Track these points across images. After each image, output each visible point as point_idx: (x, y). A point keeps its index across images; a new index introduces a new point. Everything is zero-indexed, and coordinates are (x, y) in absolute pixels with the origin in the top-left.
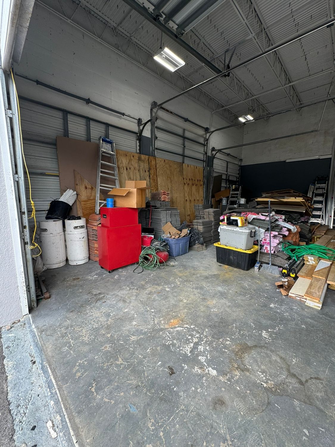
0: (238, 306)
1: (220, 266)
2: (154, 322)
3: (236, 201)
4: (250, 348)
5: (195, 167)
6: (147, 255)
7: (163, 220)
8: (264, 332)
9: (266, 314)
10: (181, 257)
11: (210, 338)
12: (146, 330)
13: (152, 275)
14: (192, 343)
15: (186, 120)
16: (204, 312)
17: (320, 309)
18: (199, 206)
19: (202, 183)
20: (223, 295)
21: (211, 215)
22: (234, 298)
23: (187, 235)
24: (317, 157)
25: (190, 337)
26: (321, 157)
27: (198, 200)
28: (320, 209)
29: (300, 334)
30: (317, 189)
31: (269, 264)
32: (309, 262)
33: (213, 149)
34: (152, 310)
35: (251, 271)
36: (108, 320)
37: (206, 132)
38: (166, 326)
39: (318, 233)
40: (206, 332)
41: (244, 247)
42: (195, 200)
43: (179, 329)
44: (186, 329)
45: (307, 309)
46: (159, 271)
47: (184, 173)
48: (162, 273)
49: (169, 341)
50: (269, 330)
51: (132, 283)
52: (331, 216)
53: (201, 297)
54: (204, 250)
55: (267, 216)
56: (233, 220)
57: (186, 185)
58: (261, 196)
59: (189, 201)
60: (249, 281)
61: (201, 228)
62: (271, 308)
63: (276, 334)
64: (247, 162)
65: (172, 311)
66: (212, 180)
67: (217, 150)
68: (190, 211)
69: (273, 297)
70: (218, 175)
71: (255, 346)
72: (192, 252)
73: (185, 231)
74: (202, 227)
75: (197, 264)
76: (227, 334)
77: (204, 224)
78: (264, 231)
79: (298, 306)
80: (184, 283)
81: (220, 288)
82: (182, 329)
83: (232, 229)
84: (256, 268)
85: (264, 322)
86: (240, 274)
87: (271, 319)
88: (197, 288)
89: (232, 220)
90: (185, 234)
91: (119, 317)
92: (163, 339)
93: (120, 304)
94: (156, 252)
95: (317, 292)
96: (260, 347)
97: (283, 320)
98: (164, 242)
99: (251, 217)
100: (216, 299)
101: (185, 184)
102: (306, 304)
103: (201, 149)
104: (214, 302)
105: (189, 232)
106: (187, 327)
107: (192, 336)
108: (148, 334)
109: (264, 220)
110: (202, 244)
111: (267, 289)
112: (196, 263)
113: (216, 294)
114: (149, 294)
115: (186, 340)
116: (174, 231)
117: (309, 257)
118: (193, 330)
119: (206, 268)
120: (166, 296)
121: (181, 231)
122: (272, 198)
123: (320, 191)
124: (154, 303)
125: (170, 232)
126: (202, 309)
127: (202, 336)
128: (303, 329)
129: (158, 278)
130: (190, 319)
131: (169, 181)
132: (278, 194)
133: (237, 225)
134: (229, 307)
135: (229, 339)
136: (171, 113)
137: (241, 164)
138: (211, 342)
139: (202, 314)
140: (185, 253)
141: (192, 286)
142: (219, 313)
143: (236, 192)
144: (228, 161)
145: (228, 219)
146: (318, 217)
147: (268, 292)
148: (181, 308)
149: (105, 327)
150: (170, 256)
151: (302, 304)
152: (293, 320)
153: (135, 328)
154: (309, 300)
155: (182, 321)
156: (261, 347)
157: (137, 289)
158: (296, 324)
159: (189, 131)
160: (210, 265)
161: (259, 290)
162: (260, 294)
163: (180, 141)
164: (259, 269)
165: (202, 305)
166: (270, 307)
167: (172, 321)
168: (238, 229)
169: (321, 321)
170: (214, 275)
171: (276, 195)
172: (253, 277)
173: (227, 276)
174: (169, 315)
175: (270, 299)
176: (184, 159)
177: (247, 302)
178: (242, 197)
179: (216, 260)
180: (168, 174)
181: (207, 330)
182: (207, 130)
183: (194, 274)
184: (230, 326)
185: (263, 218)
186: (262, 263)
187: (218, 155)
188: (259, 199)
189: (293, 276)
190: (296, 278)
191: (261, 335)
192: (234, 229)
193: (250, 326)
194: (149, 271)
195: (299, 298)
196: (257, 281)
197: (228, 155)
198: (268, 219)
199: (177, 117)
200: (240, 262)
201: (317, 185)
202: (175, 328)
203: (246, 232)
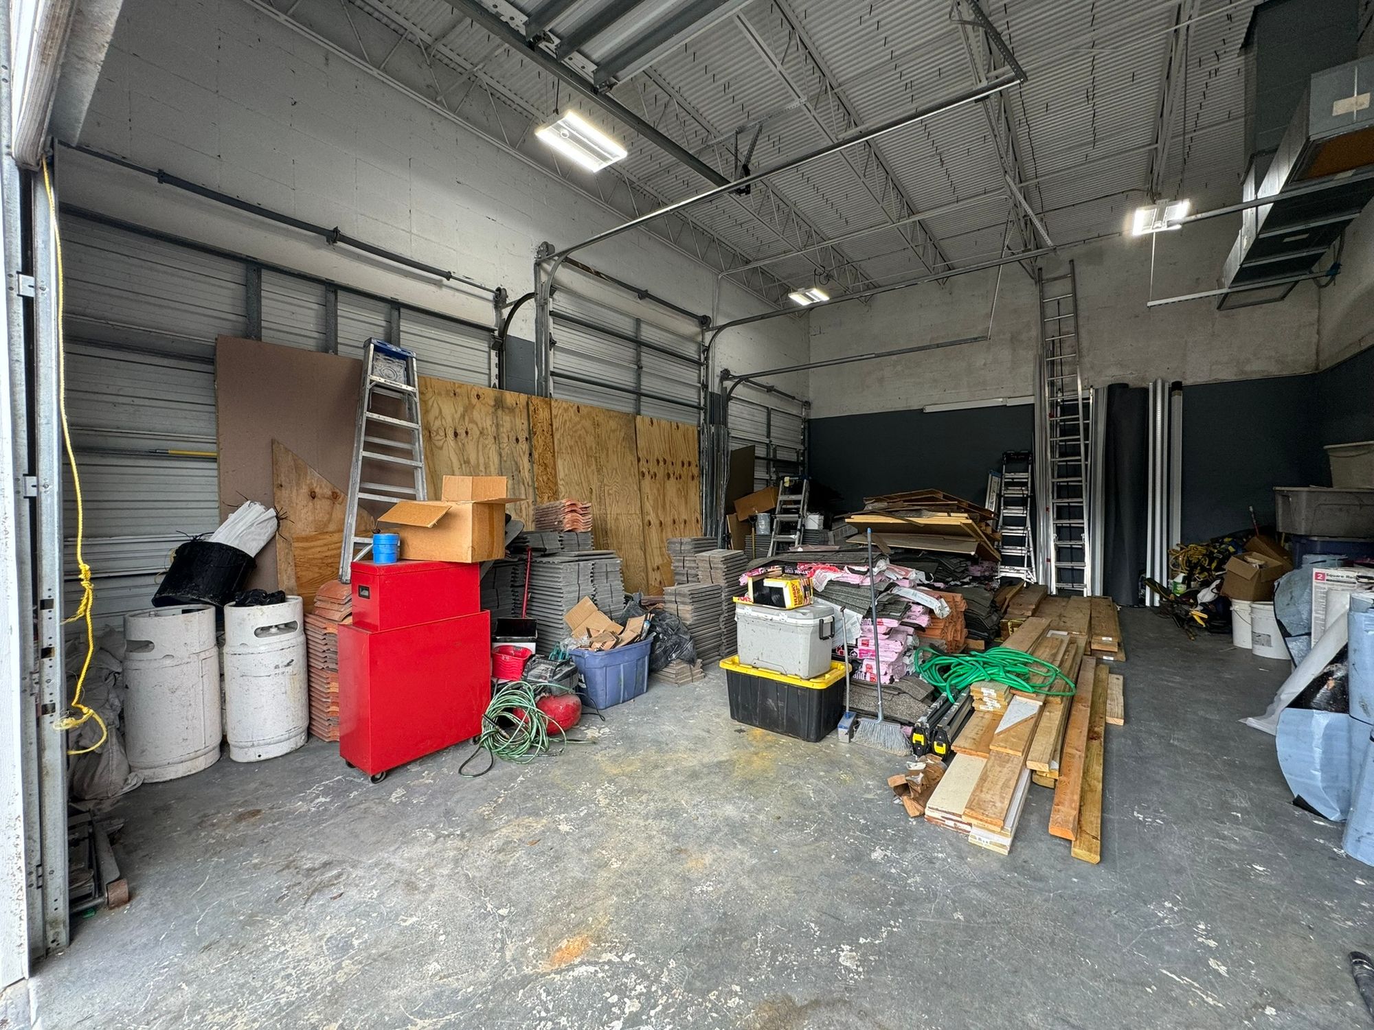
0: (779, 866)
1: (740, 731)
2: (503, 957)
3: (797, 522)
4: (800, 1012)
5: (674, 426)
6: (507, 710)
7: (569, 592)
8: (848, 947)
9: (857, 887)
10: (624, 708)
11: (678, 992)
12: (470, 990)
13: (521, 778)
14: (618, 1019)
15: (643, 295)
16: (671, 898)
17: (1005, 852)
18: (681, 544)
19: (695, 471)
20: (736, 831)
21: (717, 568)
22: (770, 839)
23: (640, 636)
24: (999, 402)
25: (615, 998)
26: (1011, 403)
27: (685, 522)
28: (1020, 541)
29: (947, 943)
30: (1008, 484)
31: (875, 716)
32: (985, 703)
33: (726, 375)
34: (503, 912)
35: (831, 738)
36: (339, 967)
37: (701, 327)
38: (543, 967)
39: (1016, 612)
40: (669, 971)
41: (804, 673)
42: (674, 522)
43: (582, 971)
44: (606, 967)
45: (974, 856)
46: (545, 760)
47: (641, 443)
48: (555, 769)
49: (543, 1023)
50: (862, 941)
51: (448, 813)
52: (1049, 560)
53: (668, 847)
54: (698, 679)
55: (864, 573)
56: (771, 588)
57: (648, 477)
58: (860, 510)
59: (658, 525)
60: (820, 778)
61: (687, 613)
62: (874, 863)
63: (880, 953)
64: (824, 409)
65: (569, 904)
66: (724, 461)
67: (734, 377)
68: (662, 555)
69: (884, 826)
70: (741, 446)
71: (816, 1003)
72: (657, 691)
73: (638, 624)
74: (689, 608)
75: (671, 728)
76: (736, 969)
77: (696, 597)
78: (861, 616)
79: (949, 849)
80: (622, 800)
81: (730, 810)
82: (592, 969)
83: (770, 617)
84: (842, 732)
85: (850, 913)
86: (795, 756)
87: (871, 901)
88: (658, 815)
89: (768, 591)
90: (635, 635)
91: (383, 949)
92: (524, 1019)
93: (396, 900)
94: (538, 698)
95: (997, 798)
96: (828, 1004)
97: (904, 900)
98: (566, 663)
99: (823, 576)
100: (716, 848)
101: (643, 475)
102: (970, 840)
103: (691, 375)
104: (708, 858)
105: (647, 626)
106: (610, 962)
107: (622, 991)
108: (473, 1006)
109: (858, 586)
110: (691, 661)
111: (867, 801)
112: (668, 727)
113: (716, 830)
114: (499, 851)
115: (600, 1010)
116: (602, 624)
117: (983, 690)
118: (629, 968)
119: (698, 740)
120: (556, 851)
121: (624, 624)
122: (889, 513)
123: (1015, 492)
124: (513, 883)
125: (588, 630)
126: (668, 886)
127: (654, 989)
128: (955, 925)
129: (539, 787)
130: (625, 929)
131: (594, 467)
132: (905, 501)
133: (781, 604)
134: (752, 870)
135: (738, 988)
136: (598, 274)
137: (808, 414)
138: (683, 1006)
139: (664, 907)
140: (635, 692)
141: (646, 807)
142: (718, 899)
143: (794, 497)
144: (770, 407)
145: (758, 585)
146: (1018, 561)
147: (869, 811)
148: (601, 892)
149: (325, 996)
150: (587, 706)
151: (959, 837)
152: (932, 896)
153: (431, 987)
154: (978, 826)
155: (598, 940)
156: (831, 1004)
157: (462, 836)
158: (940, 912)
159: (651, 325)
160: (708, 732)
161: (844, 804)
162: (846, 818)
163: (626, 352)
164: (851, 734)
165: (670, 873)
166: (871, 861)
167: (563, 944)
168: (785, 617)
169: (1008, 891)
170: (720, 764)
171: (900, 504)
172: (833, 763)
173: (757, 763)
174: (558, 921)
175: (873, 833)
176: (638, 401)
177: (805, 849)
178: (812, 510)
179: (727, 712)
180: (591, 448)
181: (672, 964)
182: (704, 322)
183: (656, 767)
184: (745, 939)
185: (855, 579)
186: (859, 713)
187: (740, 391)
188: (857, 519)
189: (941, 750)
190: (948, 757)
191: (835, 961)
192: (775, 618)
193: (808, 935)
194: (513, 766)
195: (951, 823)
196: (843, 776)
197: (770, 389)
198: (867, 582)
199: (616, 285)
200: (796, 718)
201: (1008, 475)
202: (571, 968)
203: (808, 626)
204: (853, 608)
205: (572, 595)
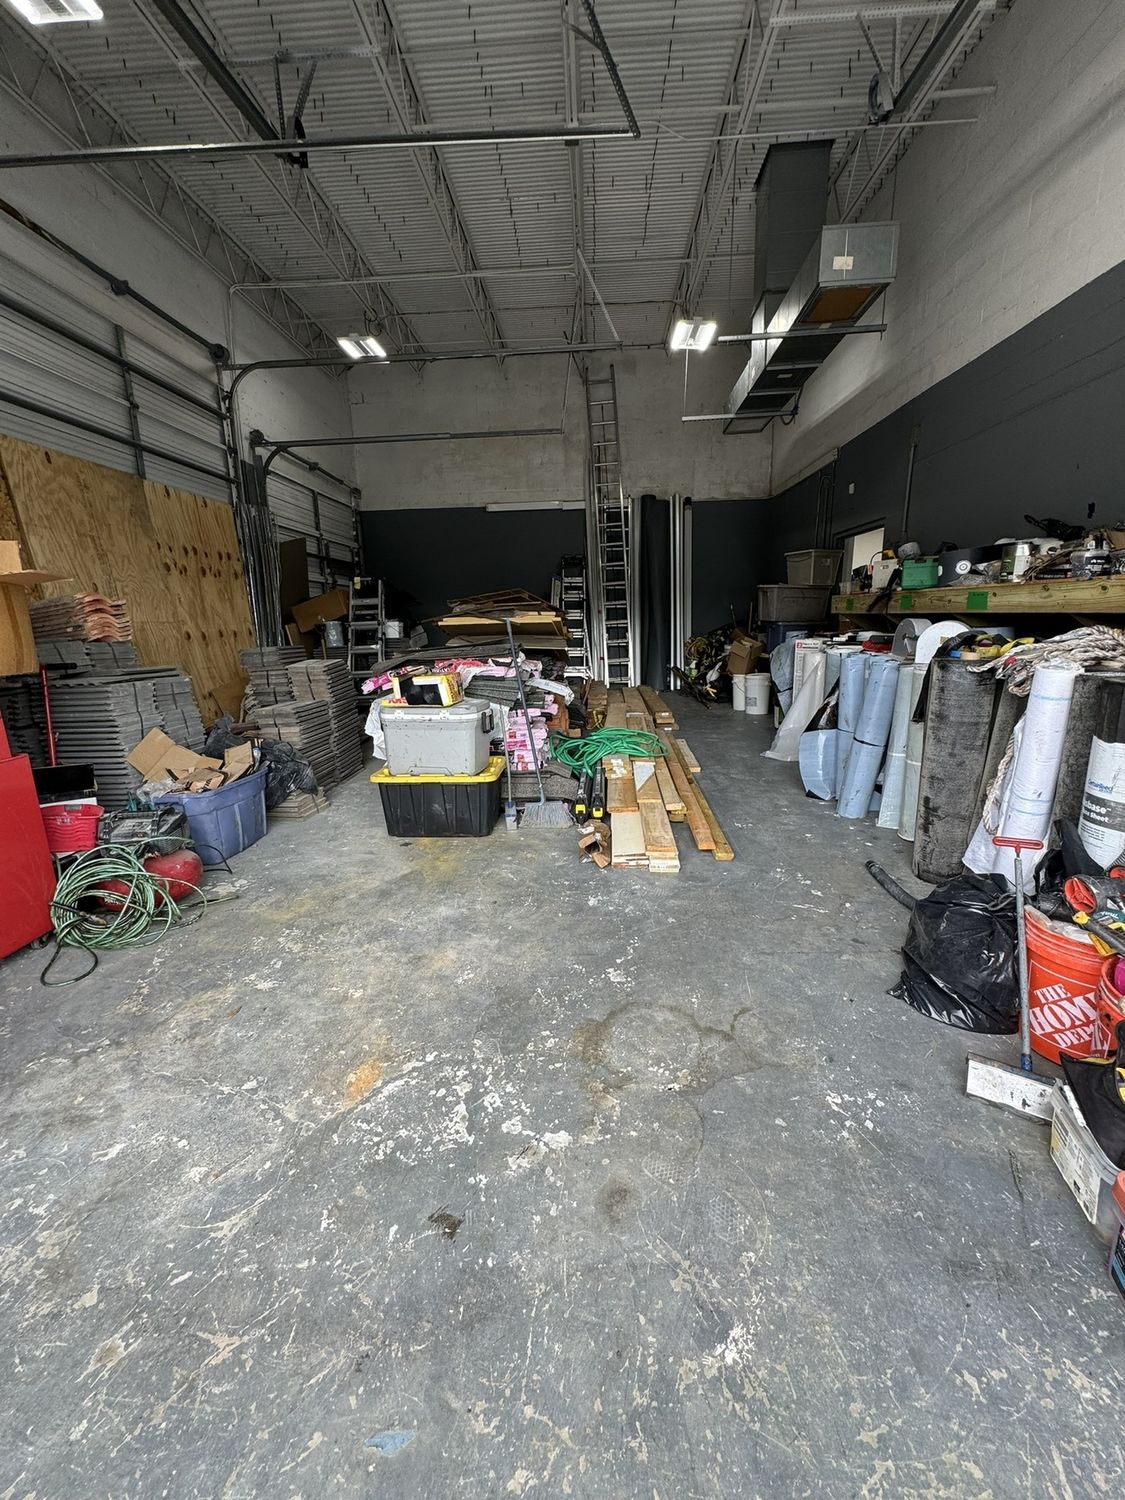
0: (520, 937)
1: (406, 844)
2: (285, 1121)
3: (376, 631)
4: (604, 1025)
5: (200, 503)
6: (90, 887)
7: (127, 724)
8: (611, 970)
9: (592, 928)
10: (246, 855)
11: (499, 1059)
12: (267, 1166)
13: (156, 961)
14: (459, 1103)
15: (120, 288)
16: (438, 997)
17: (677, 870)
18: (262, 654)
19: (238, 567)
20: (463, 926)
21: (318, 681)
22: (498, 921)
23: (254, 765)
24: (555, 505)
25: (442, 1091)
26: (567, 506)
27: (235, 634)
28: (579, 643)
29: (675, 939)
30: (568, 589)
31: (538, 800)
32: (615, 772)
33: (257, 438)
34: (248, 1086)
35: (499, 829)
37: (215, 362)
38: (342, 1106)
39: (595, 702)
40: (479, 1048)
41: (470, 767)
42: (221, 635)
43: (391, 1088)
44: (415, 1074)
45: (659, 880)
46: (179, 935)
47: (156, 521)
48: (203, 935)
49: (382, 1146)
50: (618, 961)
51: (66, 1030)
52: (603, 659)
53: (404, 960)
54: (324, 809)
55: (508, 665)
56: (421, 686)
57: (175, 572)
58: (449, 613)
59: (201, 640)
60: (510, 862)
61: (293, 735)
62: (594, 908)
63: (635, 964)
64: (378, 500)
65: (330, 1046)
66: (275, 553)
67: (273, 444)
68: (213, 678)
69: (584, 881)
70: (288, 539)
71: (612, 1014)
72: (280, 830)
73: (240, 757)
74: (297, 729)
75: (326, 860)
76: (536, 1021)
77: (301, 716)
78: (506, 709)
79: (640, 881)
80: (317, 939)
81: (443, 911)
82: (400, 1082)
83: (427, 717)
84: (510, 821)
85: (599, 947)
86: (476, 851)
87: (608, 935)
88: (372, 938)
90: (247, 766)
91: (97, 1195)
92: (358, 1153)
93: (63, 1145)
94: (142, 860)
95: (663, 833)
96: (621, 1011)
97: (632, 925)
98: (170, 812)
99: (469, 671)
100: (453, 944)
101: (168, 568)
102: (651, 870)
103: (210, 431)
104: (452, 954)
105: (257, 754)
106: (414, 1069)
107: (446, 1083)
108: (284, 1175)
109: (502, 679)
110: (313, 790)
111: (561, 867)
112: (321, 860)
113: (442, 931)
114: (192, 1037)
115: (435, 1106)
116: (190, 762)
117: (613, 761)
118: (439, 1065)
119: (366, 863)
120: (272, 1009)
121: (221, 757)
122: (482, 614)
123: (573, 596)
124: (238, 1057)
125: (169, 771)
126: (429, 990)
127: (474, 1067)
128: (673, 926)
129: (193, 960)
130: (409, 1038)
131: (92, 551)
132: (495, 602)
133: (437, 701)
134: (499, 950)
135: (548, 1033)
137: (358, 505)
138: (510, 1067)
139: (436, 1007)
140: (255, 835)
141: (352, 936)
142: (484, 980)
143: (368, 601)
144: (316, 490)
145: (406, 685)
146: (579, 661)
147: (568, 875)
148: (359, 1022)
150: (206, 867)
151: (643, 873)
152: (647, 915)
153: (210, 1190)
154: (656, 858)
155: (388, 1058)
156: (624, 1009)
157: (118, 1044)
158: (658, 922)
159: (140, 340)
160: (372, 853)
161: (544, 874)
162: (552, 885)
163: (107, 378)
164: (518, 820)
165: (422, 979)
166: (591, 908)
167: (352, 1078)
168: (447, 715)
169: (692, 893)
170: (404, 877)
171: (490, 606)
172: (515, 848)
173: (443, 867)
174: (328, 1064)
175: (580, 887)
176: (138, 459)
177: (534, 917)
178: (390, 617)
179: (382, 831)
180: (82, 522)
181: (478, 1043)
182: (219, 354)
183: (335, 898)
184: (530, 998)
185: (499, 672)
186: (519, 801)
187: (278, 464)
188: (448, 621)
189: (598, 814)
190: (606, 817)
191: (608, 982)
192: (434, 717)
193: (577, 974)
194: (132, 953)
195: (633, 863)
196: (529, 855)
197: (313, 467)
198: (512, 673)
199: (75, 260)
200: (466, 816)
201: (566, 580)
202: (378, 1091)
203: (468, 721)
204: (500, 701)
205: (132, 728)
